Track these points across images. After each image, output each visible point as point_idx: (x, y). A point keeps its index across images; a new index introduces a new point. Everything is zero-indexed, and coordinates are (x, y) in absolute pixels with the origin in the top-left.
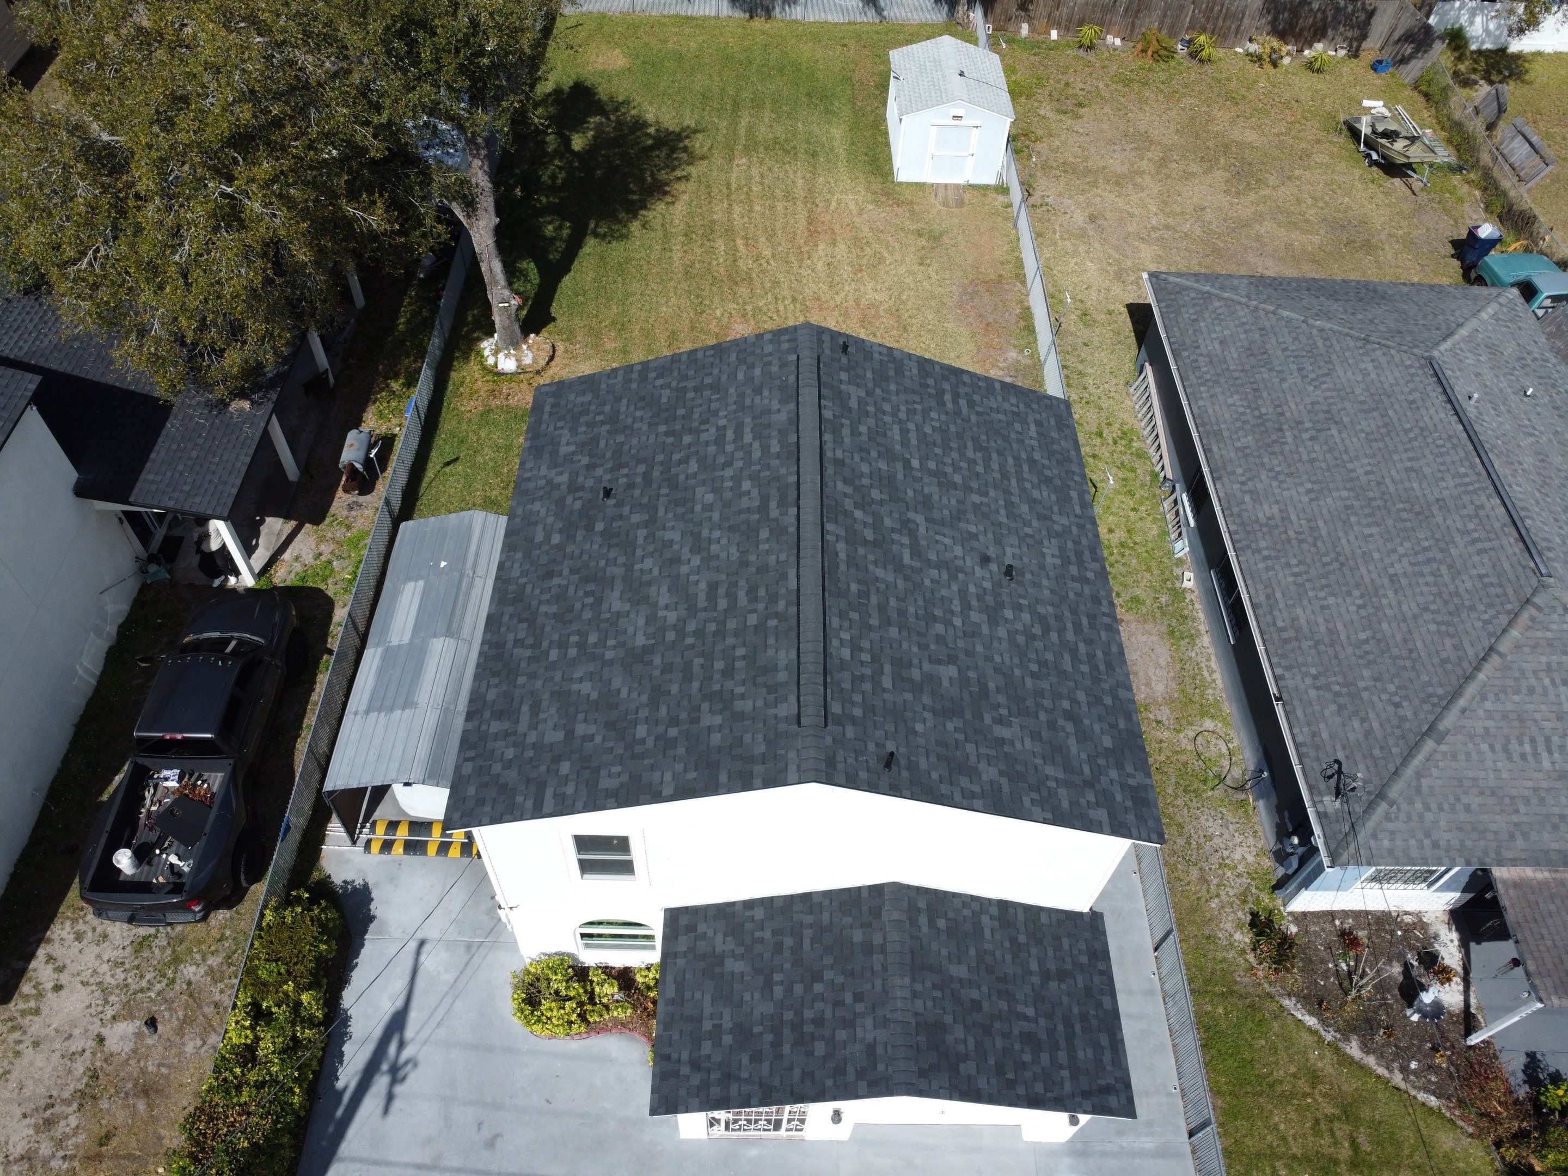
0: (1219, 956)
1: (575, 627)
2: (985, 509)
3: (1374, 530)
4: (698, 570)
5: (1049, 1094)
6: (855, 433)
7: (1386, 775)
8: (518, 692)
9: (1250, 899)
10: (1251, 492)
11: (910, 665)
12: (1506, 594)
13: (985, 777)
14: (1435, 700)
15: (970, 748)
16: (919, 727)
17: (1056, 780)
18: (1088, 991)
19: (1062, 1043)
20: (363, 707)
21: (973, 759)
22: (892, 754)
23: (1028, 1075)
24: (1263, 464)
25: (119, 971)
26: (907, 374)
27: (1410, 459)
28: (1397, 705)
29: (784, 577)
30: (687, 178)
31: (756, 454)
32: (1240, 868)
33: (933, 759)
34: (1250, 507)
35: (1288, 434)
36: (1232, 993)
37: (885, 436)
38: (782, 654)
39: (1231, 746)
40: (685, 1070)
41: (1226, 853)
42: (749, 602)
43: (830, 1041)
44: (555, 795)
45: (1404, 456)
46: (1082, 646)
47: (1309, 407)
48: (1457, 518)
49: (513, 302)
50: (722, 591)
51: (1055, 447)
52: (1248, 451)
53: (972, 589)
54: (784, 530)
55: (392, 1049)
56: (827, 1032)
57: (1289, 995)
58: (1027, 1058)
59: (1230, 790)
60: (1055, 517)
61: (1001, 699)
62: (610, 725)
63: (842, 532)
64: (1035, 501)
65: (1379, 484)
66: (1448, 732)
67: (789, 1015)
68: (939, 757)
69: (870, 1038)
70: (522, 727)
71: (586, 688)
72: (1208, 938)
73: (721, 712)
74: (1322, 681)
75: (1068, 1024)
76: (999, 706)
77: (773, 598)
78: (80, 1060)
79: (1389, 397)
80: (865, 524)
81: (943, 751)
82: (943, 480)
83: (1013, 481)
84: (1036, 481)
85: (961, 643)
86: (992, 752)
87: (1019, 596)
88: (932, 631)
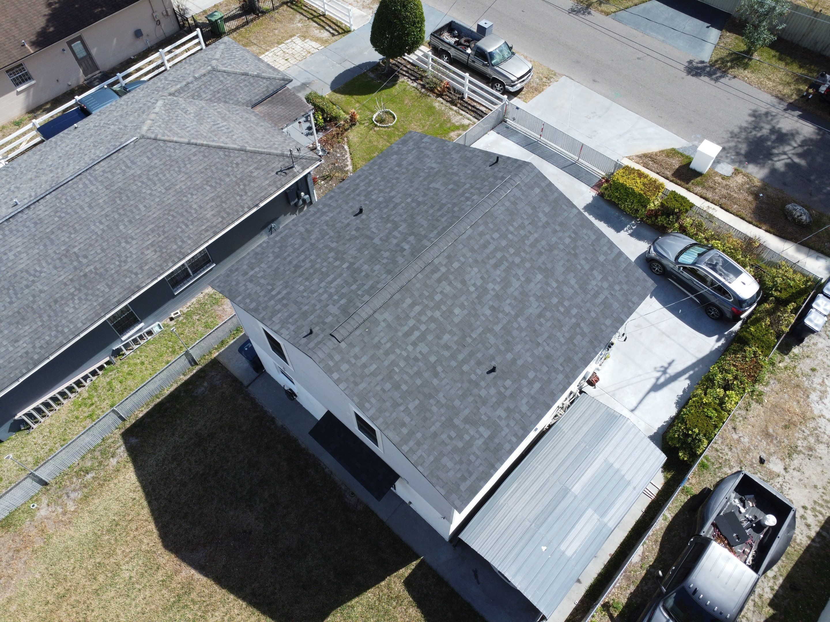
3: (141, 206)
4: (494, 281)
7: (272, 157)
10: (141, 268)
12: (155, 147)
14: (227, 153)
16: (469, 172)
21: (458, 160)
24: (117, 272)
27: (83, 209)
33: (474, 163)
34: (152, 263)
35: (87, 270)
45: (81, 212)
47: (59, 269)
48: (115, 179)
52: (110, 283)
61: (422, 174)
65: (107, 216)
66: (239, 146)
68: (471, 163)
74: (241, 193)
76: (426, 173)
79: (35, 235)
81: (467, 164)
82: (340, 255)
83: (302, 249)
84: (289, 248)
85: (417, 193)
86: (447, 161)
87: (366, 204)
88: (425, 199)
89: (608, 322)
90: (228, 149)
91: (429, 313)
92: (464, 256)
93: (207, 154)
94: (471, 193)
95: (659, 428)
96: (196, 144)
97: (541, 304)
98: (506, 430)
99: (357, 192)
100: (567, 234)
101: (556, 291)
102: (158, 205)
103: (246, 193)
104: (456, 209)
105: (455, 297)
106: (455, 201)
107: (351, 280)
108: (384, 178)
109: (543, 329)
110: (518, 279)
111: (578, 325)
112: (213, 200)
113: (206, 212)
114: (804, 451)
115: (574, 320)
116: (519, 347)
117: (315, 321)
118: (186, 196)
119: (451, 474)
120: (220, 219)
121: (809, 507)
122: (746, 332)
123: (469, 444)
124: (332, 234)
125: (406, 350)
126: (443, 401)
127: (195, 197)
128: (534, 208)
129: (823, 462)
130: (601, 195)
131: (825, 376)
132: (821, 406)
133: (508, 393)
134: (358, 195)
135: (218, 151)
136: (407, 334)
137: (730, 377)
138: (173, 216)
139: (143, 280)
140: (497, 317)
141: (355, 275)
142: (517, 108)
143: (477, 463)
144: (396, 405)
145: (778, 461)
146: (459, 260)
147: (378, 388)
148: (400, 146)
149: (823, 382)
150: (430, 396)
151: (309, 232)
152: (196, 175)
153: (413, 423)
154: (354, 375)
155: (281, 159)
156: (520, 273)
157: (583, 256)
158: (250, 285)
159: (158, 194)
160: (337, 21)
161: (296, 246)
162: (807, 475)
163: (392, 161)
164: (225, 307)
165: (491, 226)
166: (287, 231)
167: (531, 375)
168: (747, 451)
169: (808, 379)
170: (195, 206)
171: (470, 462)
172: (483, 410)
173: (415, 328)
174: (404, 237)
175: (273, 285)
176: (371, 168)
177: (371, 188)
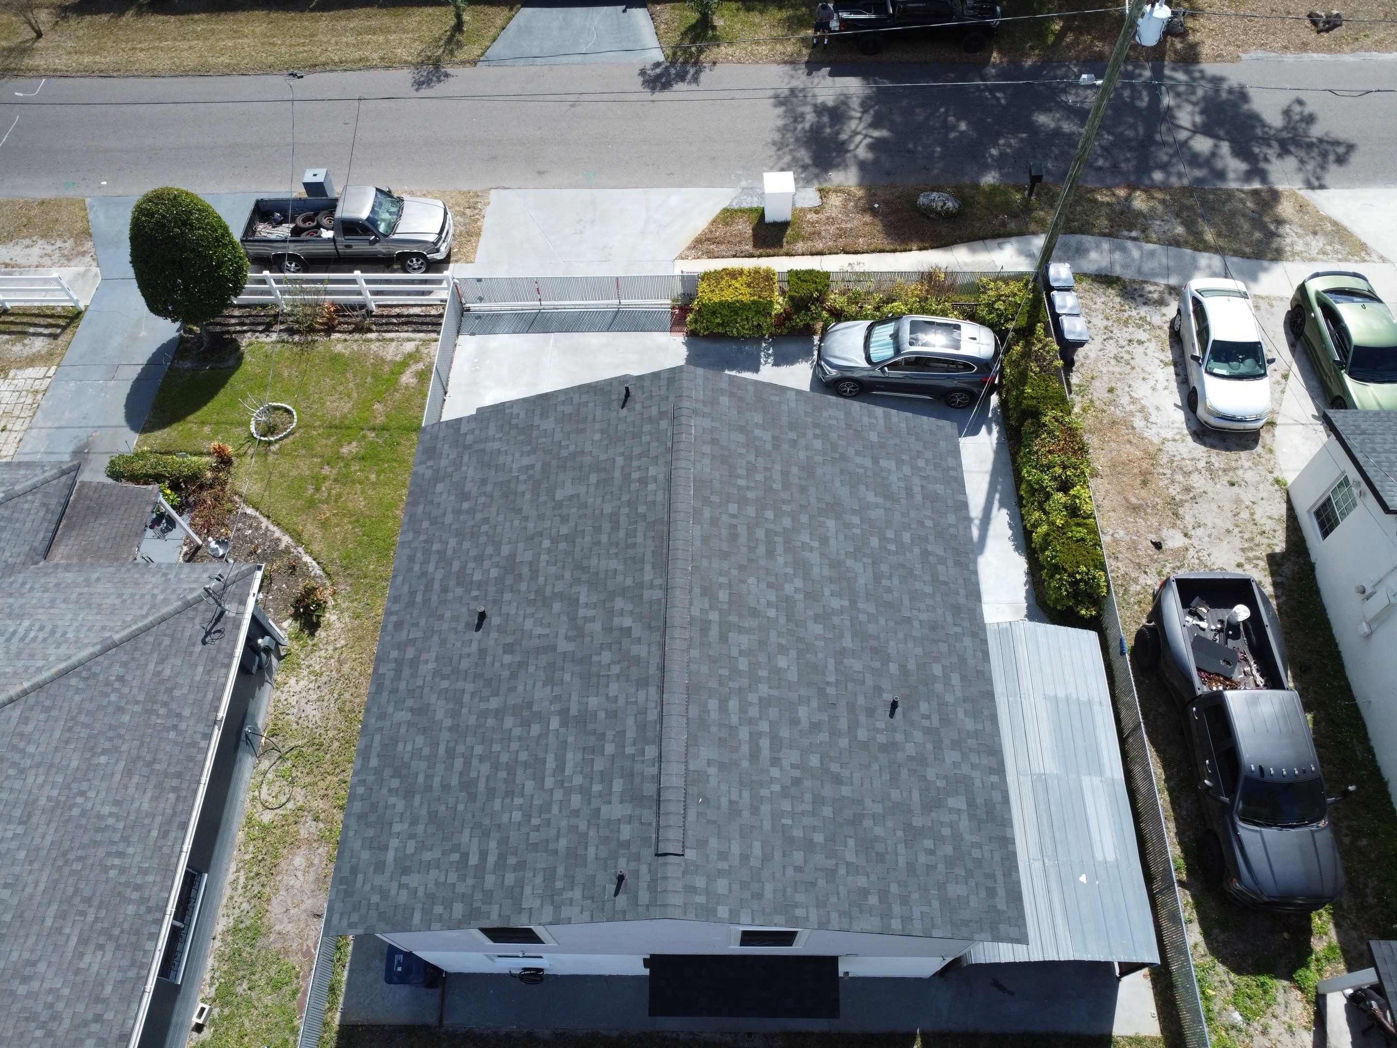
0: (355, 604)
1: (894, 559)
4: (787, 578)
7: (172, 621)
8: (928, 513)
9: (309, 648)
11: (597, 485)
15: (558, 437)
20: (1096, 708)
22: (623, 407)
33: (590, 417)
36: (358, 578)
42: (735, 526)
57: (314, 577)
59: (280, 746)
60: (408, 716)
66: (94, 645)
68: (585, 420)
70: (917, 481)
72: (358, 617)
73: (756, 438)
74: (170, 722)
76: (525, 482)
78: (1193, 523)
81: (581, 426)
82: (526, 713)
83: (442, 750)
84: (415, 764)
85: (547, 524)
86: (541, 440)
87: (476, 598)
88: (572, 524)
89: (951, 519)
90: (81, 663)
91: (753, 698)
92: (721, 573)
93: (48, 703)
94: (639, 468)
95: (1026, 598)
96: (11, 701)
97: (865, 560)
98: (976, 774)
99: (437, 586)
100: (810, 434)
101: (865, 527)
102: (31, 862)
103: (179, 715)
104: (642, 509)
105: (763, 644)
106: (625, 497)
107: (592, 741)
108: (460, 534)
109: (896, 594)
110: (811, 549)
111: (925, 553)
112: (129, 773)
113: (136, 804)
114: (1184, 498)
115: (917, 550)
116: (892, 644)
117: (604, 852)
118: (71, 807)
119: (973, 902)
120: (172, 796)
121: (1243, 561)
122: (1025, 398)
123: (957, 838)
124: (470, 687)
125: (772, 780)
126: (878, 809)
127: (92, 794)
128: (742, 430)
129: (1211, 495)
130: (692, 335)
131: (1127, 389)
132: (1154, 430)
133: (936, 722)
134: (445, 590)
135: (63, 681)
136: (754, 756)
137: (1058, 470)
138: (79, 859)
139: (120, 1017)
140: (834, 627)
141: (590, 727)
142: (479, 280)
143: (987, 855)
144: (831, 874)
145: (1172, 532)
146: (721, 586)
147: (790, 872)
148: (430, 463)
149: (1131, 397)
150: (858, 818)
151: (423, 710)
152: (59, 755)
153: (873, 878)
154: (744, 885)
155: (191, 614)
156: (805, 537)
157: (851, 451)
158: (412, 880)
159: (14, 845)
160: (39, 308)
161: (426, 751)
162: (1210, 525)
163: (444, 497)
164: (277, 928)
165: (715, 499)
166: (377, 738)
167: (937, 670)
168: (1133, 547)
169: (1116, 406)
170: (106, 810)
171: (978, 862)
172: (931, 774)
173: (755, 737)
174: (604, 608)
175: (456, 848)
176: (417, 532)
177: (456, 566)
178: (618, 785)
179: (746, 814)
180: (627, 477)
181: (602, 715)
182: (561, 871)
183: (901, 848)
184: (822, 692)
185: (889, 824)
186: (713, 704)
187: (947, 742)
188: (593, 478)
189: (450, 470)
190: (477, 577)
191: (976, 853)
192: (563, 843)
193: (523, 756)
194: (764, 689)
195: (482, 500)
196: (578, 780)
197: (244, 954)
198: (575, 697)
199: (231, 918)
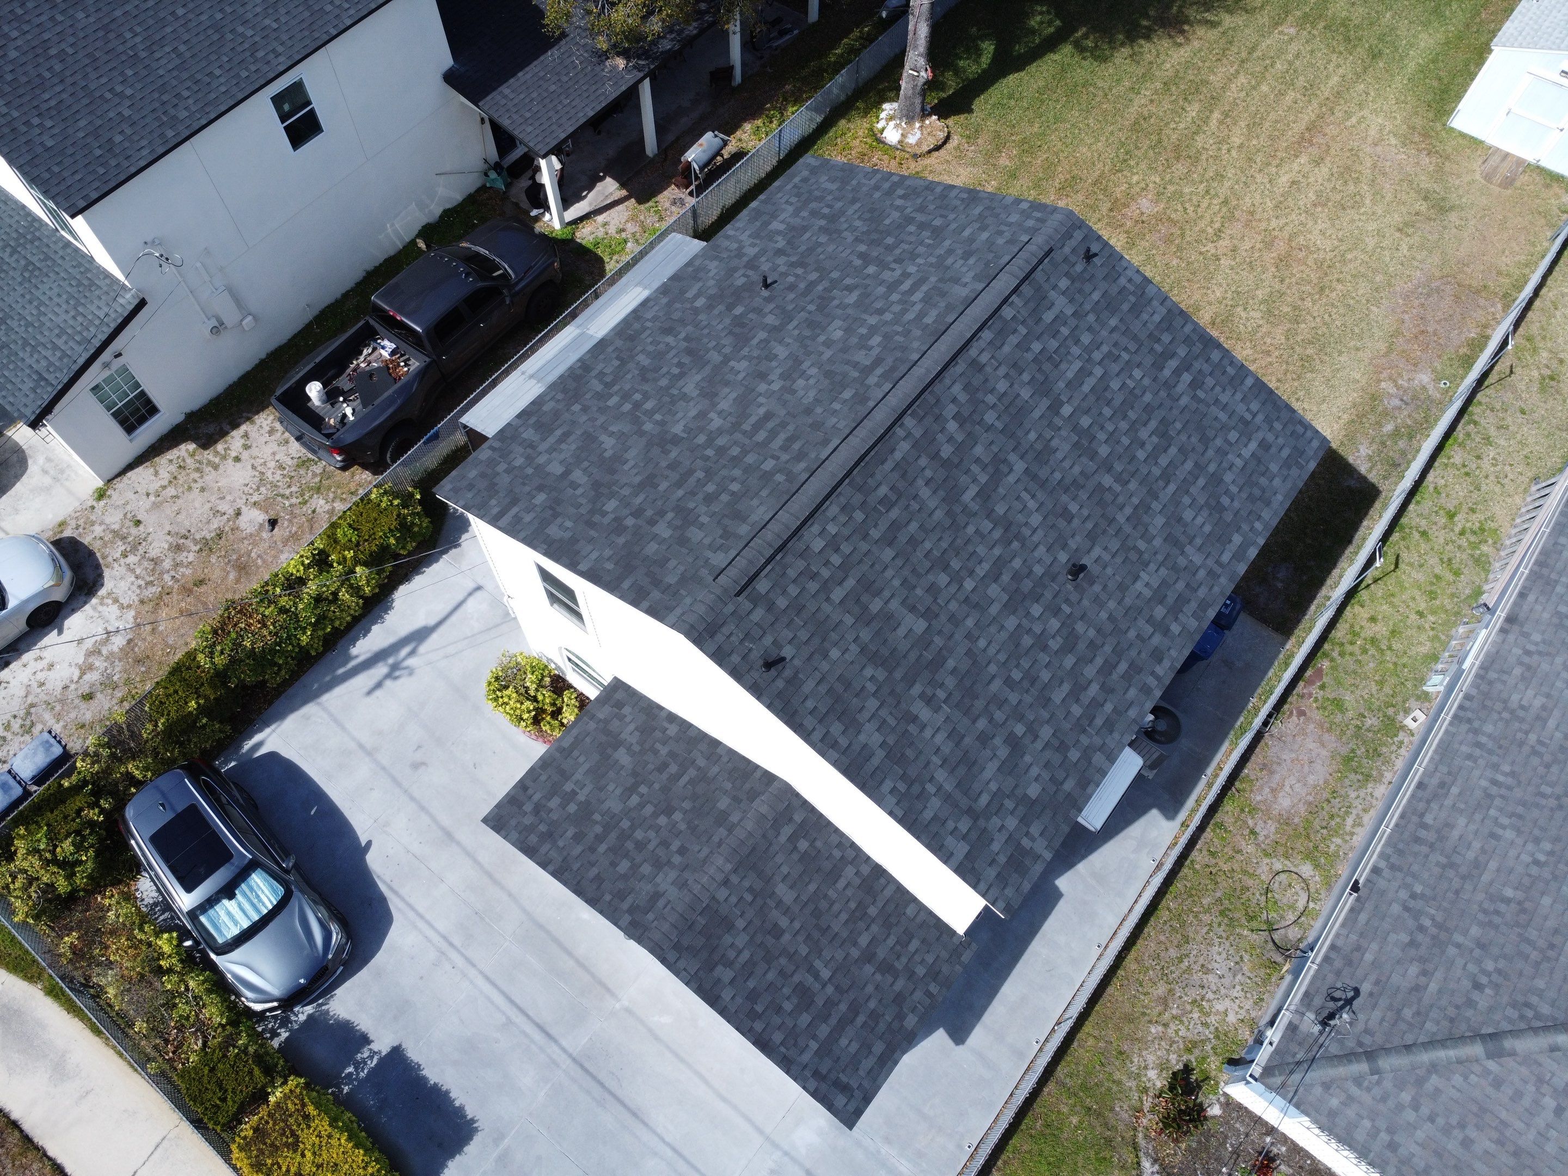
0: (1117, 1076)
1: (646, 387)
2: (1108, 497)
4: (771, 395)
5: (783, 1049)
6: (1023, 346)
7: (1396, 1041)
8: (567, 416)
9: (1197, 1052)
11: (878, 593)
13: (862, 738)
14: (1530, 1014)
15: (872, 704)
16: (835, 653)
17: (940, 788)
18: (899, 999)
19: (833, 1021)
20: (531, 371)
21: (866, 715)
22: (783, 659)
23: (777, 1020)
25: (279, 472)
26: (1145, 316)
28: (1478, 986)
29: (826, 442)
30: (1213, 25)
31: (910, 316)
32: (1212, 1019)
33: (823, 689)
36: (1099, 1115)
37: (1056, 366)
38: (762, 509)
39: (1311, 905)
40: (528, 807)
41: (1210, 995)
42: (781, 448)
43: (635, 867)
44: (516, 516)
46: (1094, 689)
49: (923, 74)
50: (770, 425)
51: (1263, 481)
53: (1017, 563)
54: (863, 399)
55: (404, 652)
56: (638, 859)
57: (1155, 1161)
58: (788, 1006)
59: (1271, 945)
60: (1189, 549)
61: (950, 682)
62: (596, 485)
63: (918, 433)
64: (1180, 520)
66: (1513, 1054)
67: (625, 824)
68: (830, 691)
69: (663, 887)
70: (543, 446)
71: (608, 443)
72: (1121, 1053)
73: (676, 528)
74: (1418, 904)
75: (854, 1009)
76: (942, 685)
77: (801, 456)
78: (219, 518)
80: (951, 439)
81: (839, 688)
82: (1085, 442)
83: (1172, 488)
84: (1201, 501)
85: (953, 606)
86: (892, 722)
87: (1067, 601)
88: (931, 577)
89: (549, 406)
90: (1534, 1031)
94: (827, 563)
95: (438, 562)
97: (676, 392)
100: (608, 518)
104: (859, 516)
106: (864, 546)
107: (1047, 367)
108: (1046, 702)
109: (676, 360)
110: (721, 412)
111: (610, 384)
112: (1477, 865)
114: (192, 544)
117: (1088, 287)
120: (1429, 819)
123: (799, 210)
125: (919, 265)
126: (846, 234)
132: (116, 625)
133: (741, 271)
136: (921, 281)
140: (762, 349)
144: (920, 210)
145: (244, 527)
147: (952, 216)
149: (83, 673)
150: (868, 232)
151: (1172, 540)
153: (889, 202)
155: (1368, 1041)
156: (717, 423)
157: (581, 490)
162: (208, 506)
163: (1035, 771)
167: (700, 302)
172: (780, 245)
174: (962, 460)
175: (1194, 397)
176: (1087, 754)
177: (1069, 661)
178: (1048, 317)
179: (960, 252)
180: (845, 568)
181: (1026, 377)
182: (1125, 307)
183: (850, 212)
184: (821, 308)
185: (846, 226)
186: (928, 320)
187: (745, 259)
188: (876, 606)
189: (1009, 804)
190: (1054, 624)
191: (794, 200)
192: (1113, 322)
193: (1107, 412)
194: (872, 320)
195: (999, 716)
196: (1076, 350)
197: (1363, 750)
198: (1037, 414)
199: (1369, 790)
